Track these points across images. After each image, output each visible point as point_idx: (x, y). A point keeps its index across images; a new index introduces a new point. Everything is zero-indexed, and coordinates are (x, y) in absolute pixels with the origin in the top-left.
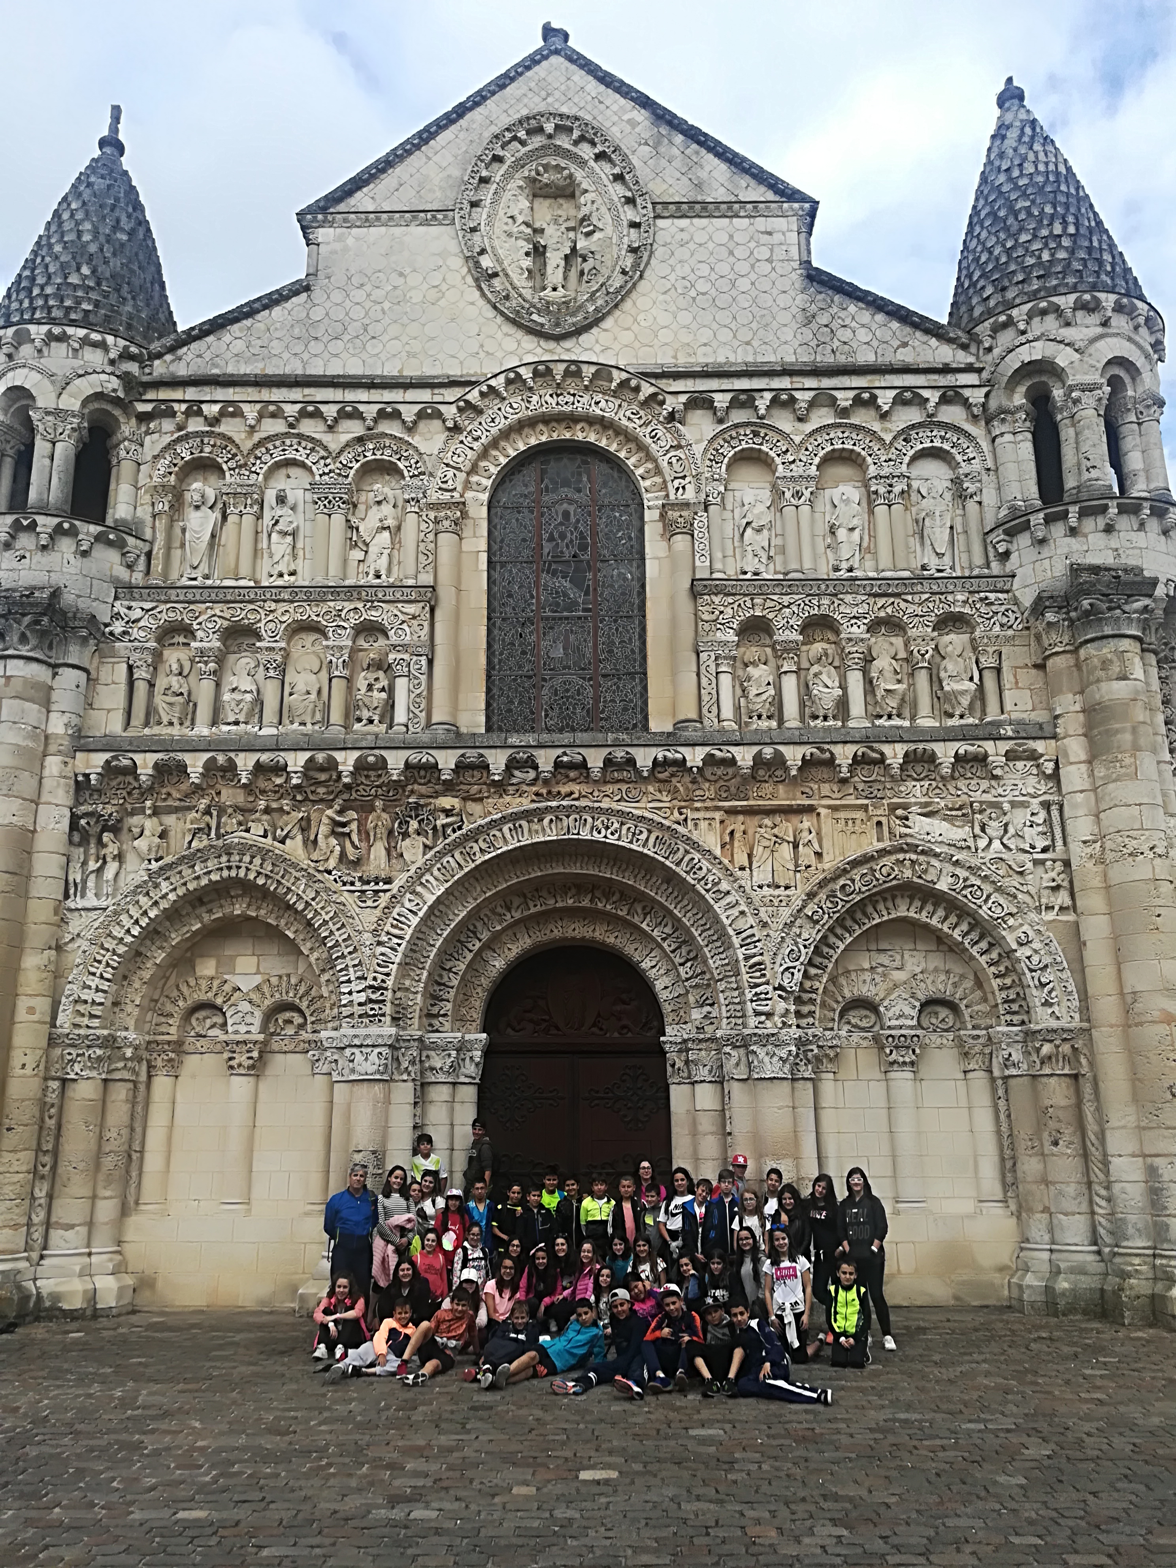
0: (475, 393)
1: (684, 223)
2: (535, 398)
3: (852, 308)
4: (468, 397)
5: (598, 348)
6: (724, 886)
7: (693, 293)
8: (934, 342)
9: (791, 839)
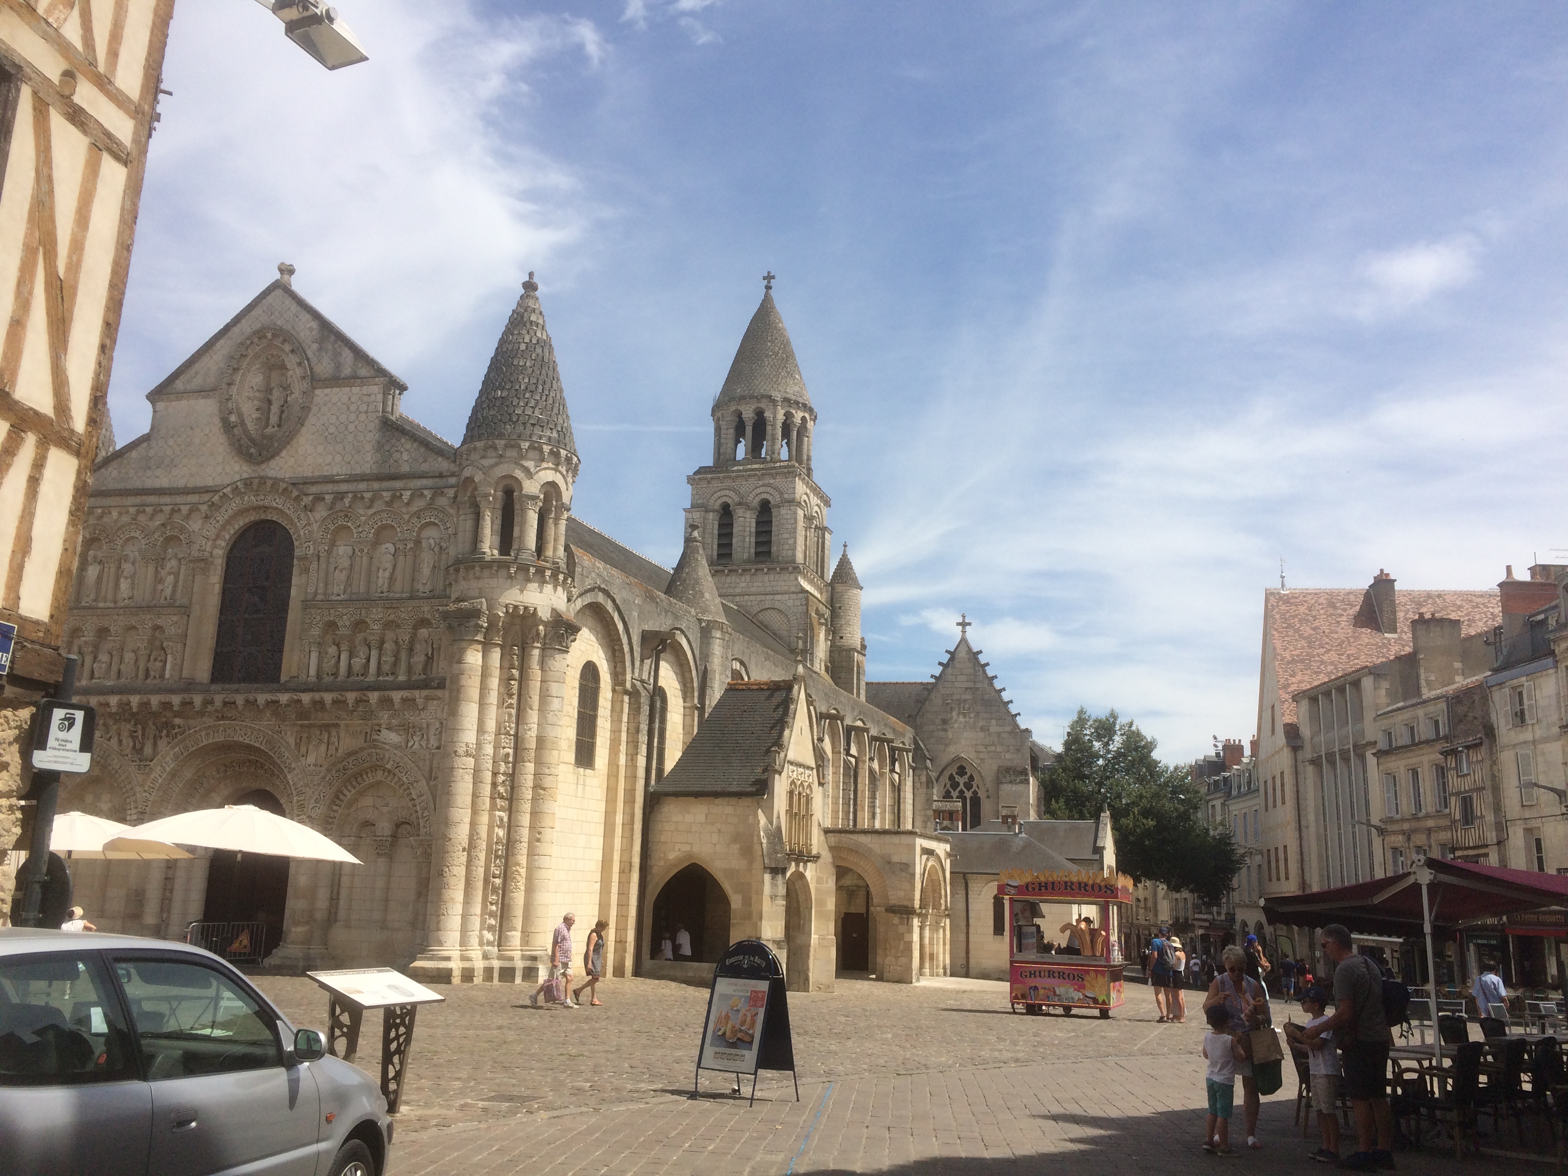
0: (216, 498)
1: (327, 391)
2: (246, 498)
3: (403, 440)
4: (213, 500)
5: (277, 468)
6: (293, 765)
7: (326, 434)
8: (440, 459)
9: (326, 741)
